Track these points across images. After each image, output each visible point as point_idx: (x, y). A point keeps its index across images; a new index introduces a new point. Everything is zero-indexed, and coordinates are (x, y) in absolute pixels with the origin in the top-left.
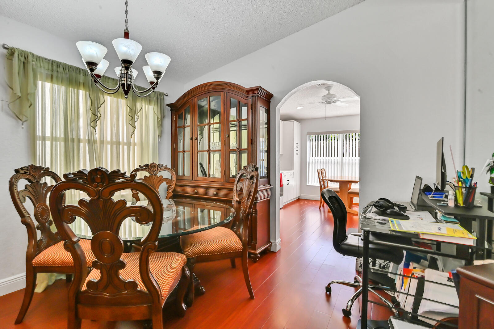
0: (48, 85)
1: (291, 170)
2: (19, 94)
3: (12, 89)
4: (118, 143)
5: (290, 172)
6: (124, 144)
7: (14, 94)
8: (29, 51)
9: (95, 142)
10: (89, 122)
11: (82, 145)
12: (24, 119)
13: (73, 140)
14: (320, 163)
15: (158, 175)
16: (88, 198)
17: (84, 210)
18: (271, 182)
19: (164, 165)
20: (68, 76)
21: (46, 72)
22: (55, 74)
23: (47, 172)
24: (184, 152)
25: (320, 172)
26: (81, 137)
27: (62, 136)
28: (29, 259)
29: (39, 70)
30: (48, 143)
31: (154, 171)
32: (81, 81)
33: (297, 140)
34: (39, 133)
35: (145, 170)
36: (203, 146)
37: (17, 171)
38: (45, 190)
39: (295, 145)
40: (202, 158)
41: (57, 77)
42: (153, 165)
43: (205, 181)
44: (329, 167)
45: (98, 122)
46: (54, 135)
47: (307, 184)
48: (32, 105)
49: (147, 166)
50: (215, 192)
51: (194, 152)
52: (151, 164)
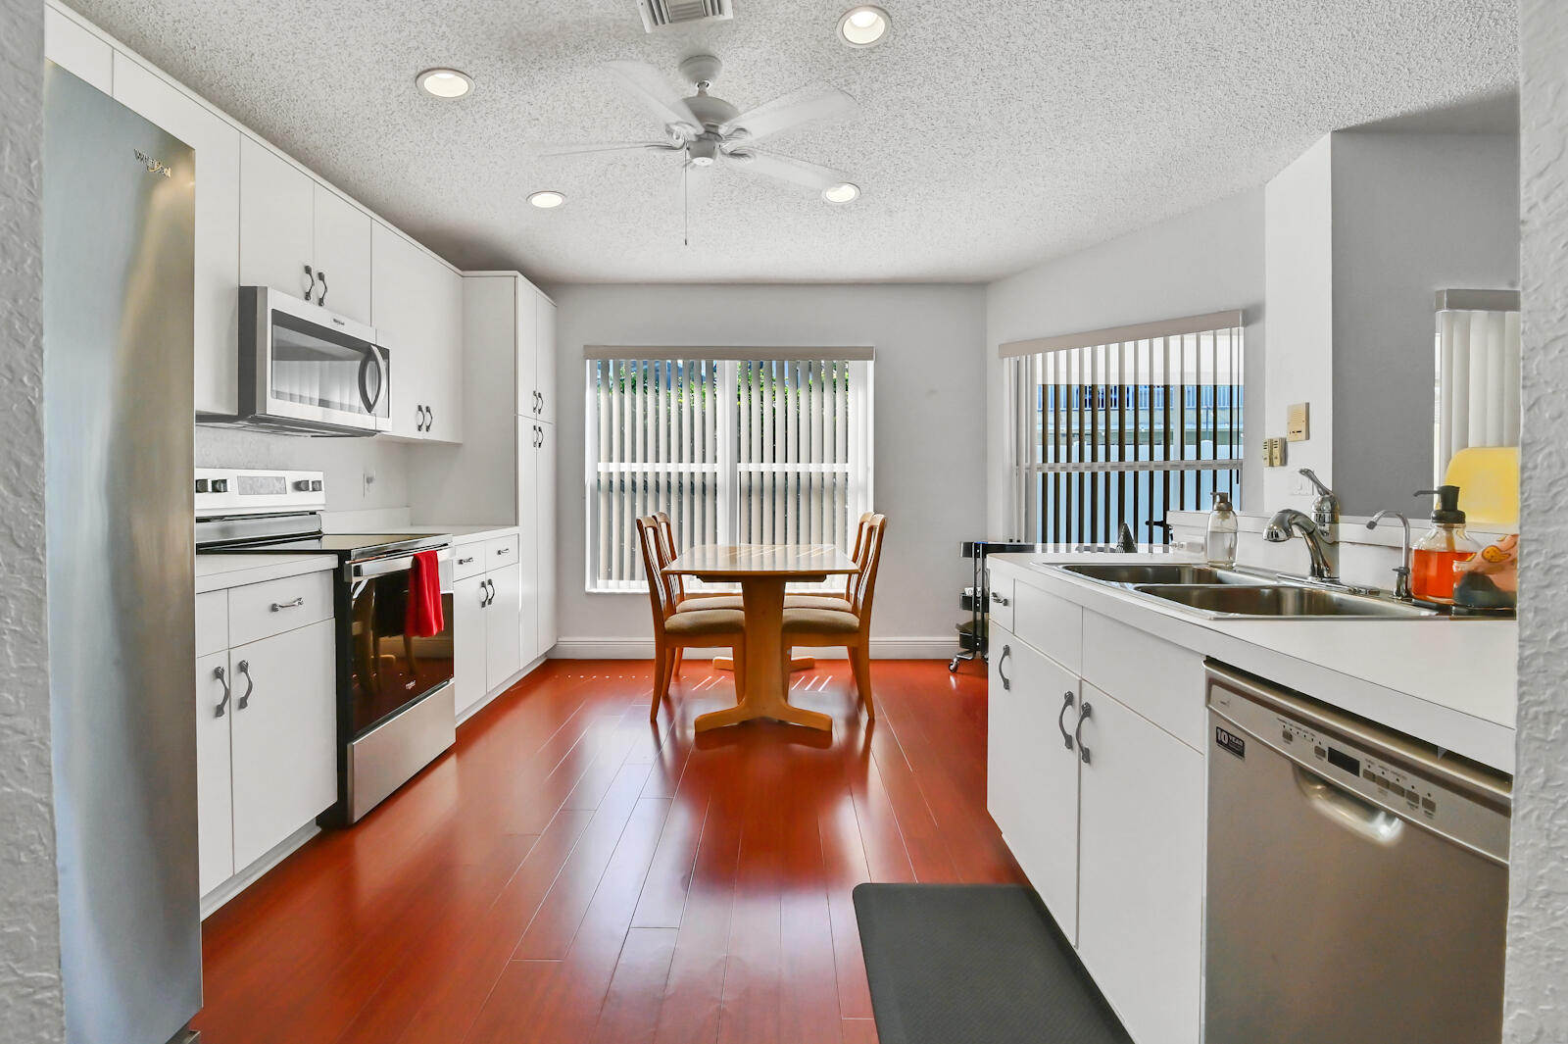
1: (511, 525)
5: (501, 536)
14: (645, 488)
25: (650, 531)
33: (534, 374)
39: (525, 403)
44: (680, 504)
47: (589, 588)
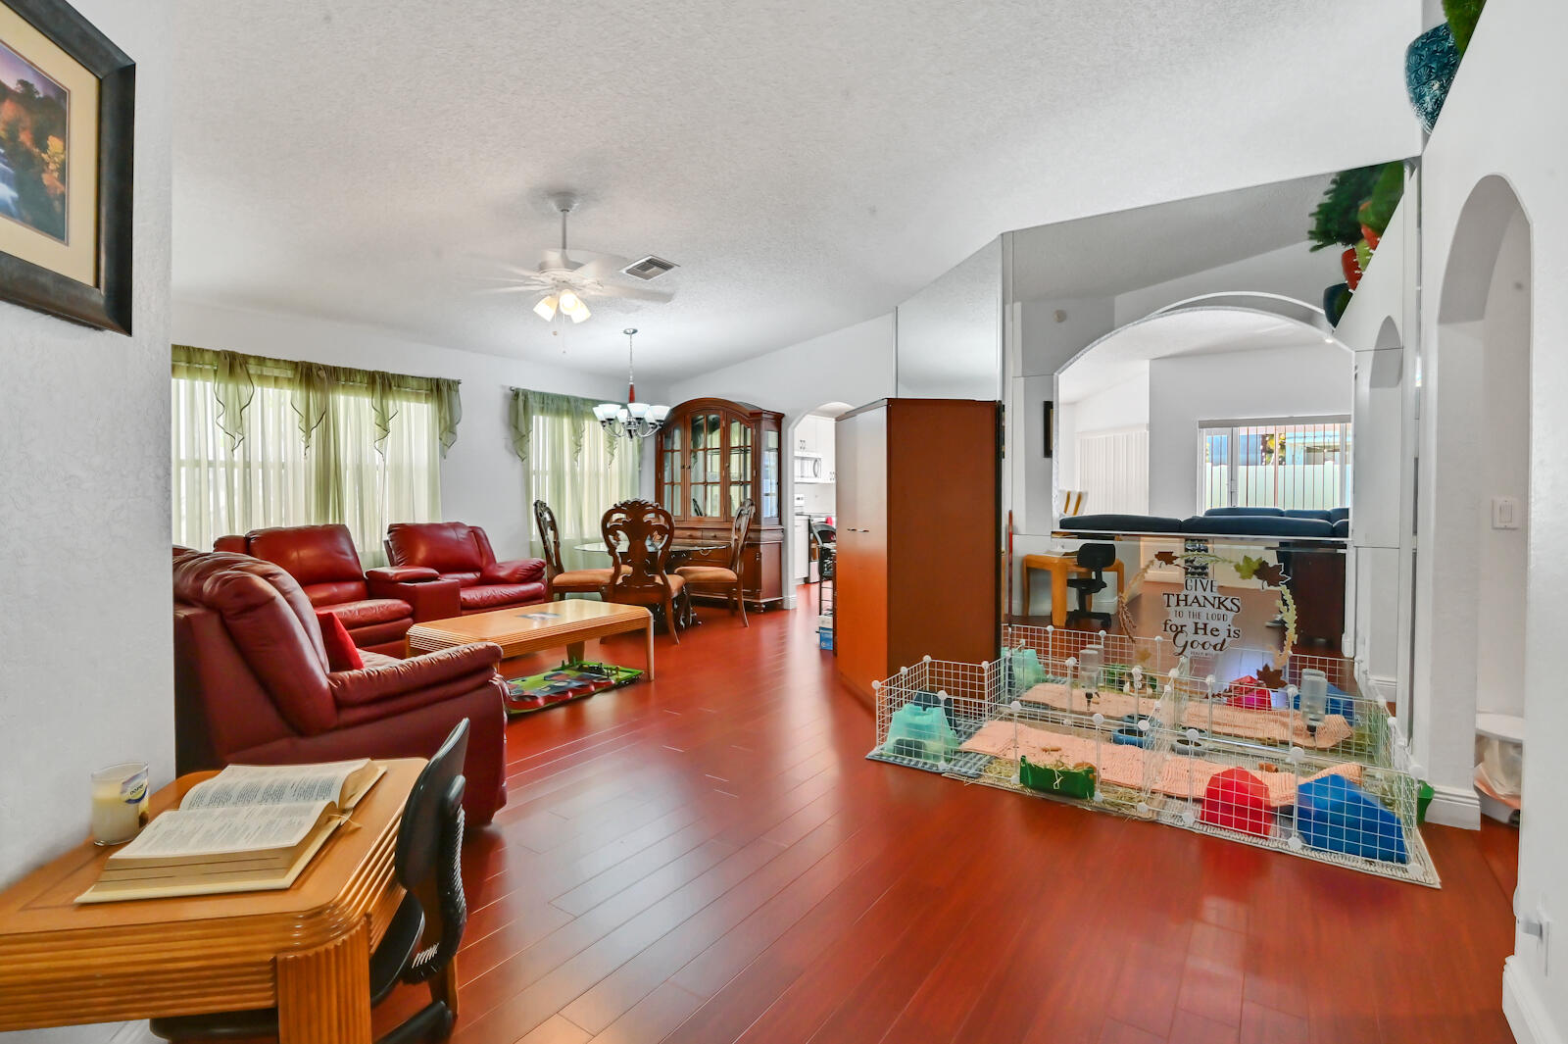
0: (541, 418)
2: (525, 433)
3: (517, 428)
7: (520, 433)
12: (524, 455)
18: (784, 523)
20: (555, 407)
21: (542, 405)
22: (546, 407)
24: (672, 485)
26: (566, 469)
29: (536, 404)
30: (541, 477)
32: (565, 408)
34: (533, 468)
36: (696, 477)
40: (697, 493)
41: (547, 410)
43: (700, 521)
48: (529, 441)
50: (713, 534)
51: (686, 485)
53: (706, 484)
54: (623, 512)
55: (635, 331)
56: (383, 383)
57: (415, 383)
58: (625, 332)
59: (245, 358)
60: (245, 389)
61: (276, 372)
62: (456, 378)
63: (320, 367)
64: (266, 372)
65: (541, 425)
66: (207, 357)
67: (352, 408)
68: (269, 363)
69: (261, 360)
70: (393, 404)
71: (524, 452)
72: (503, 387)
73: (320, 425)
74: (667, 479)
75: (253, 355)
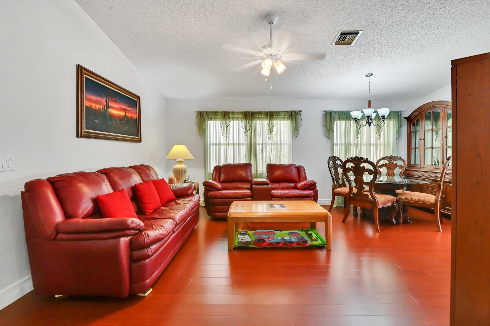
0: (338, 122)
2: (329, 129)
3: (327, 127)
4: (370, 145)
6: (374, 145)
7: (328, 129)
8: (332, 110)
9: (358, 145)
10: (355, 135)
11: (352, 146)
12: (330, 138)
13: (348, 144)
15: (394, 163)
16: (354, 166)
17: (352, 169)
19: (399, 157)
20: (346, 116)
21: (338, 116)
22: (341, 117)
23: (338, 159)
24: (415, 148)
26: (352, 142)
27: (344, 143)
28: (333, 190)
29: (335, 116)
30: (338, 146)
31: (391, 161)
34: (335, 142)
35: (386, 159)
36: (428, 145)
37: (329, 158)
38: (337, 166)
41: (342, 118)
42: (391, 157)
43: (429, 168)
45: (360, 135)
46: (341, 143)
48: (333, 132)
49: (387, 157)
50: (434, 176)
51: (422, 149)
52: (390, 157)
53: (432, 148)
54: (351, 162)
55: (372, 74)
56: (271, 115)
57: (283, 114)
58: (366, 76)
59: (229, 113)
60: (228, 122)
61: (237, 116)
62: (299, 110)
63: (249, 113)
64: (235, 116)
65: (339, 125)
66: (219, 113)
67: (260, 125)
68: (235, 113)
69: (233, 113)
70: (275, 122)
71: (330, 136)
72: (322, 111)
73: (250, 132)
74: (413, 146)
75: (231, 111)
